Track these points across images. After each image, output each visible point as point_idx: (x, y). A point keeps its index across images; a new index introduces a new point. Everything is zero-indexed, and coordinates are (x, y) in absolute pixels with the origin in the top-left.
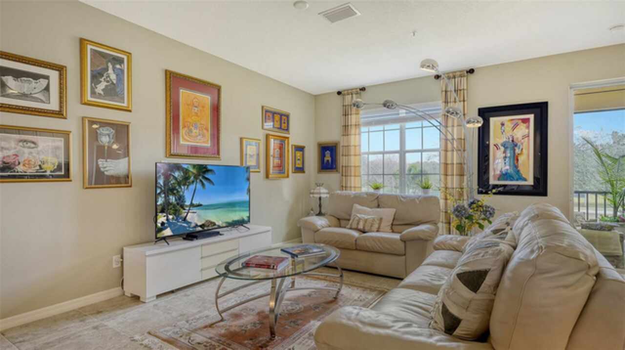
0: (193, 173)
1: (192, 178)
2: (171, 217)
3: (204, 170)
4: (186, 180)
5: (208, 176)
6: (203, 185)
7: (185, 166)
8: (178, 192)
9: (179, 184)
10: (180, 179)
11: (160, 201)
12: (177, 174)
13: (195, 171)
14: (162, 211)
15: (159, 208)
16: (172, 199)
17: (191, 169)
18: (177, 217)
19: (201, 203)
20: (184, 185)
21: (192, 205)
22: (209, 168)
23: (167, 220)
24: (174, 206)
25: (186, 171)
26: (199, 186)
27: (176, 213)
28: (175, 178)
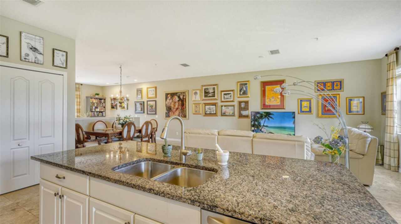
0: (264, 115)
1: (264, 117)
2: (256, 129)
3: (269, 114)
4: (261, 117)
5: (270, 116)
6: (268, 119)
7: (261, 113)
8: (258, 121)
9: (259, 118)
10: (259, 117)
11: (252, 123)
12: (258, 115)
13: (265, 114)
14: (253, 126)
15: (252, 125)
16: (256, 123)
17: (263, 113)
18: (258, 129)
19: (267, 125)
20: (261, 119)
21: (264, 126)
22: (271, 113)
23: (255, 129)
24: (257, 125)
25: (262, 114)
26: (267, 119)
27: (258, 127)
28: (257, 117)
